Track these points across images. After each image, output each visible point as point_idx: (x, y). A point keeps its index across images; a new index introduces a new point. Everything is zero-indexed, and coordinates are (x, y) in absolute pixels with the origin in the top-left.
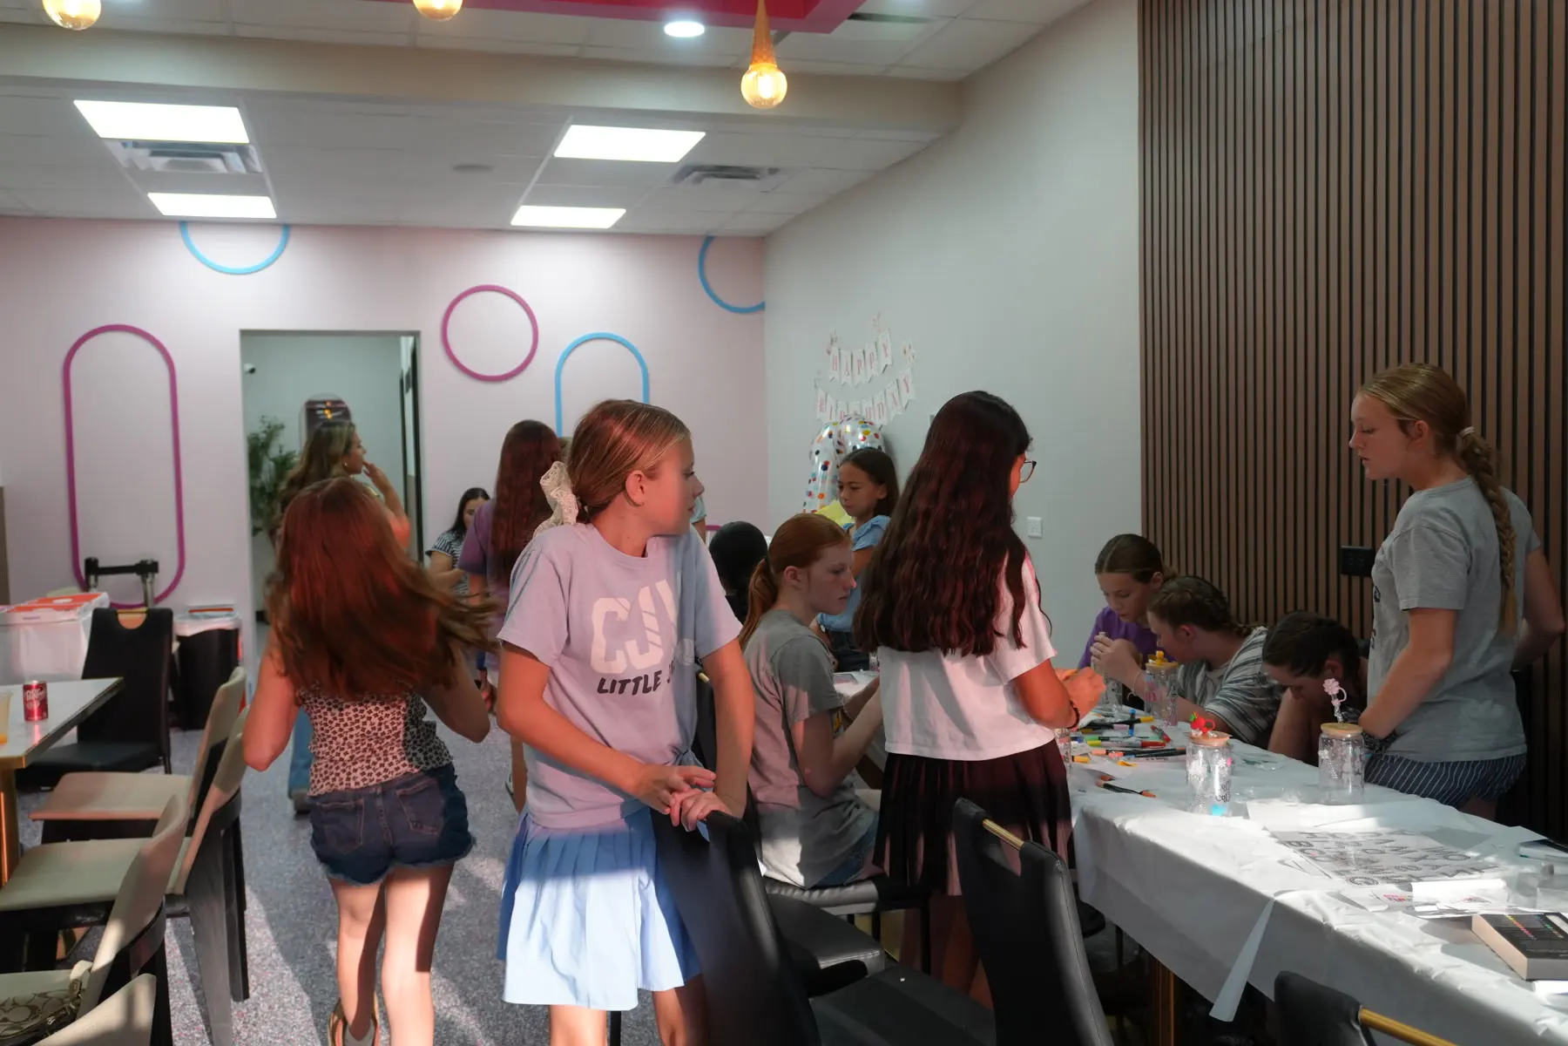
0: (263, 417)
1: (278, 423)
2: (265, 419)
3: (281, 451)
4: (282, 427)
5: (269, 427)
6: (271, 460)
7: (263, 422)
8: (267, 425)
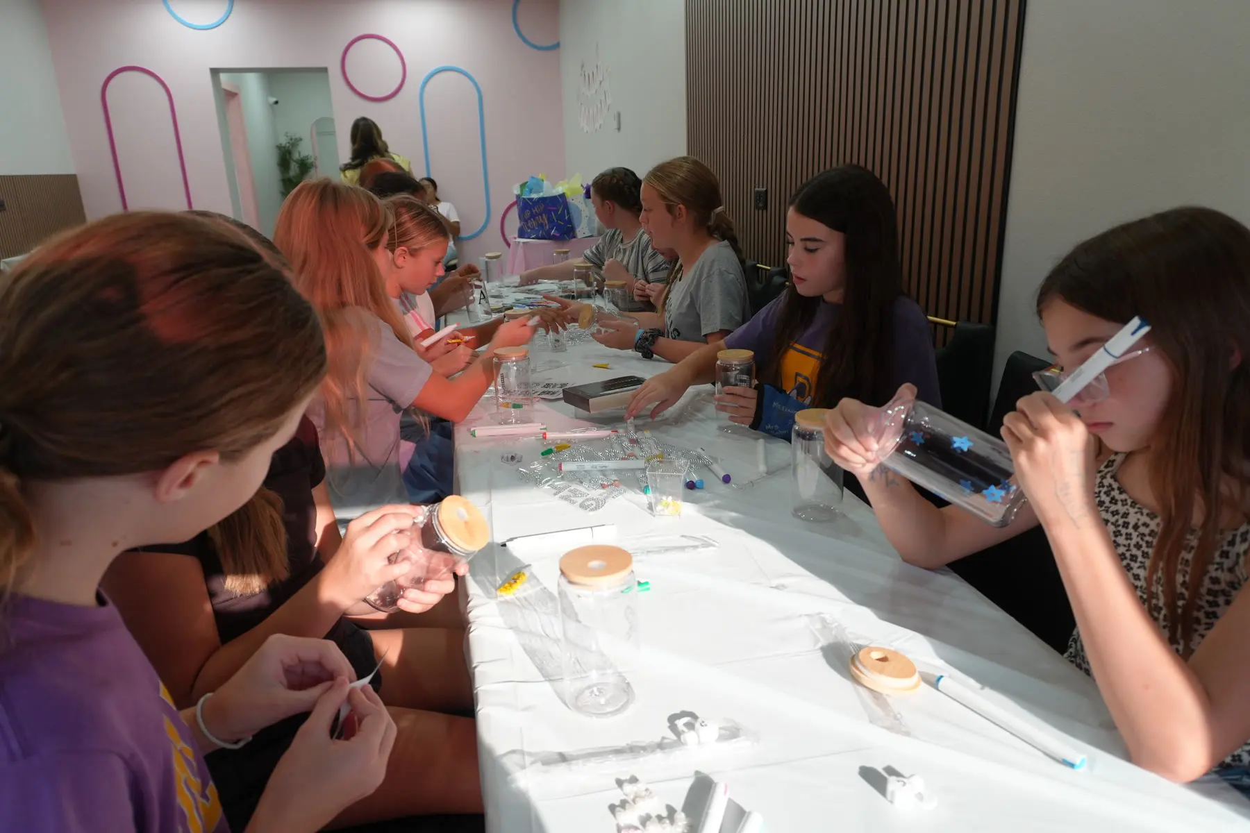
0: (287, 133)
1: (298, 136)
2: (288, 135)
3: (299, 156)
4: (301, 139)
5: (291, 139)
6: (295, 161)
7: (287, 136)
8: (289, 138)
